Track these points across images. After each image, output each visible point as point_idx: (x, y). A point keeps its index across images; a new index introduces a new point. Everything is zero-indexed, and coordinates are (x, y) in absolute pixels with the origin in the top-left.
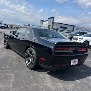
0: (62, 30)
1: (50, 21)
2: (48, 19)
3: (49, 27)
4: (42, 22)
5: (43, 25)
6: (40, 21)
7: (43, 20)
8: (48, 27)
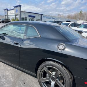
0: (31, 19)
1: (17, 10)
2: (14, 8)
3: (17, 16)
4: (6, 11)
5: (8, 15)
6: (4, 10)
7: (7, 9)
8: (15, 16)
